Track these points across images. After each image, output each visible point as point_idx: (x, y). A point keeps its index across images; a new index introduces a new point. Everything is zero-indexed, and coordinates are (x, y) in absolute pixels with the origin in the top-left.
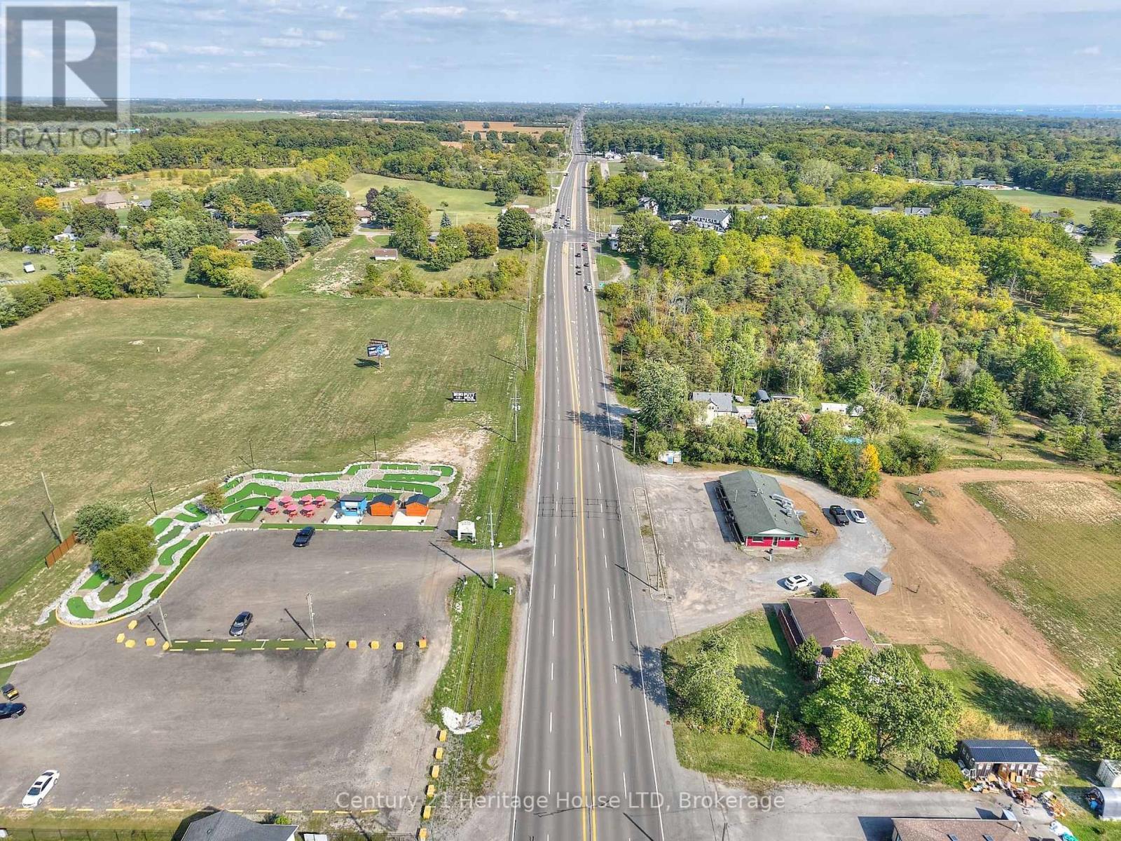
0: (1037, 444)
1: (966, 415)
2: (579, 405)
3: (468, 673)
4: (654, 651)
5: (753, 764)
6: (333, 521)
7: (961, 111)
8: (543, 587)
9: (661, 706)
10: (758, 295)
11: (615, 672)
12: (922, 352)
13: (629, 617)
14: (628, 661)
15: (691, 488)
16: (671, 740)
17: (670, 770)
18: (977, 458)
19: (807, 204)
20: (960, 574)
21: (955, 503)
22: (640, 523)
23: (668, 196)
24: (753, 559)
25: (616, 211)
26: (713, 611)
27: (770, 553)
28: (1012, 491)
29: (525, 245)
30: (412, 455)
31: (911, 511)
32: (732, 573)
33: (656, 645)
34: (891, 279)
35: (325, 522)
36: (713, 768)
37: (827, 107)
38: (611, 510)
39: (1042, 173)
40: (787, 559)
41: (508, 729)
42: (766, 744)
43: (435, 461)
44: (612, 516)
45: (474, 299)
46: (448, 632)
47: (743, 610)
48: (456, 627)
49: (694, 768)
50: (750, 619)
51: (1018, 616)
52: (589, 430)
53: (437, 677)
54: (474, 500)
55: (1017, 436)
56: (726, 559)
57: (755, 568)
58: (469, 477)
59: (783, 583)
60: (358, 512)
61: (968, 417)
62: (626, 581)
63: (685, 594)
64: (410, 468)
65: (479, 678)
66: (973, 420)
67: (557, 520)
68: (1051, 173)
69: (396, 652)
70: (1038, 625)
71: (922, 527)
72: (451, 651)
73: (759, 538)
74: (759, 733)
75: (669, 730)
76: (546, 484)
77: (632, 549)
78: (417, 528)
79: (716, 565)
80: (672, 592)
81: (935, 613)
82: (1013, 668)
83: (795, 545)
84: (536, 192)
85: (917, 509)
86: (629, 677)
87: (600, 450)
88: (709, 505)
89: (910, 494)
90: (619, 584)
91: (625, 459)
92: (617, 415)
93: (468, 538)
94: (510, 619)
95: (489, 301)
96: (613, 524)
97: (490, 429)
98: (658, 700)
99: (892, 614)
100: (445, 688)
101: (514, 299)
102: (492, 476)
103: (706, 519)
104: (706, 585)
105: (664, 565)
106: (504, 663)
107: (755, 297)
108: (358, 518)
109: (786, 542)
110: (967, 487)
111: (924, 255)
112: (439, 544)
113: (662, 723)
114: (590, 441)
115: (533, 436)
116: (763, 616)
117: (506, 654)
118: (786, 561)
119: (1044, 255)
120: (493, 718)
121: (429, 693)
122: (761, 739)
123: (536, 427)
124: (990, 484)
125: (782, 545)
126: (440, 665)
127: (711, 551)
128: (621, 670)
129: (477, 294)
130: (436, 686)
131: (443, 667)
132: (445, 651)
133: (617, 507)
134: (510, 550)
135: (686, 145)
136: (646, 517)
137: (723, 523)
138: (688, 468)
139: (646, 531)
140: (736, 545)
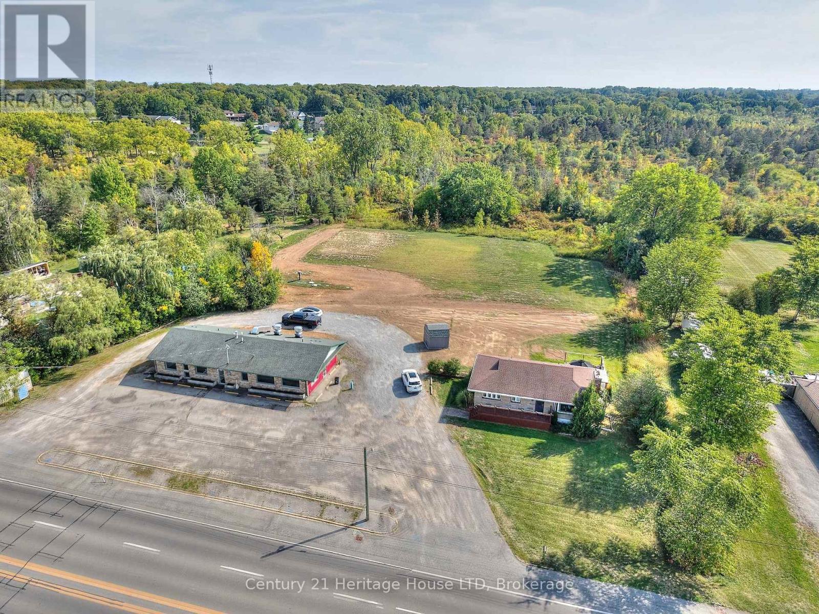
15: (117, 401)
20: (429, 304)
22: (157, 486)
27: (336, 383)
28: (333, 250)
31: (322, 292)
40: (356, 376)
44: (96, 518)
71: (349, 294)
81: (485, 331)
89: (292, 282)
96: (120, 523)
136: (144, 472)
137: (237, 399)
138: (60, 388)
139: (188, 483)
140: (300, 404)
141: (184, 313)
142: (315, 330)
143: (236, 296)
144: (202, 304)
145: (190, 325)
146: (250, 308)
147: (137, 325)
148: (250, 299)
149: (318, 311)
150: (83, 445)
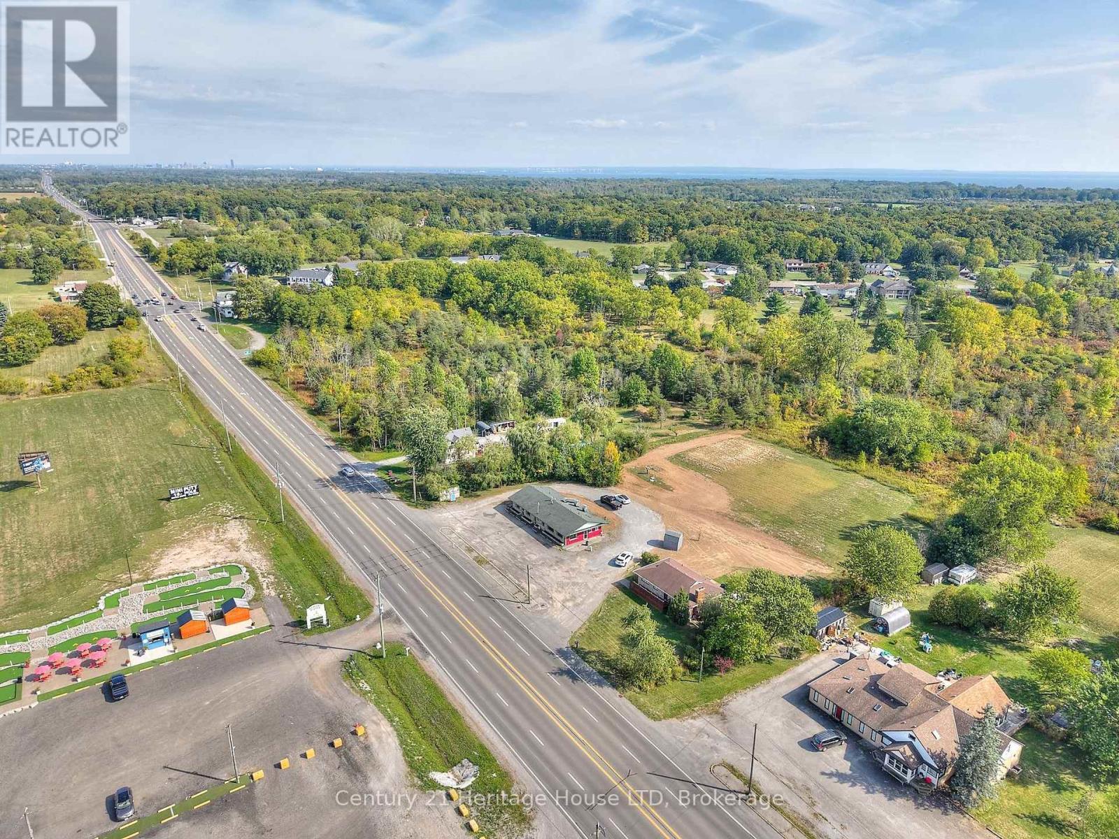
0: (687, 420)
1: (631, 409)
2: (322, 472)
3: (424, 737)
4: (566, 650)
5: (698, 696)
6: (135, 661)
7: (442, 172)
8: (430, 636)
9: (605, 688)
10: (410, 343)
11: (552, 677)
12: (584, 367)
13: (527, 633)
14: (555, 667)
15: (486, 515)
16: (633, 707)
17: (650, 727)
18: (661, 438)
19: (389, 259)
20: (712, 519)
21: (673, 473)
22: (470, 557)
23: (260, 259)
24: (578, 554)
25: (196, 279)
26: (582, 603)
27: (586, 545)
28: (699, 455)
29: (121, 324)
30: (174, 566)
31: (651, 486)
32: (573, 570)
33: (565, 645)
34: (508, 316)
35: (129, 665)
36: (676, 711)
37: (320, 169)
38: (436, 554)
39: (554, 222)
40: (601, 546)
41: (507, 760)
42: (693, 679)
43: (208, 564)
44: (441, 558)
45: (99, 390)
46: (373, 711)
47: (602, 594)
48: (377, 704)
49: (664, 718)
50: (613, 598)
51: (762, 534)
52: (352, 491)
53: (400, 753)
54: (288, 588)
55: (672, 418)
56: (559, 561)
57: (585, 560)
58: (263, 568)
59: (614, 563)
60: (166, 640)
61: (634, 411)
62: (499, 607)
63: (551, 598)
64: (185, 579)
65: (438, 736)
66: (638, 413)
67: (393, 577)
68: (561, 223)
69: (338, 750)
70: (777, 537)
71: (666, 495)
72: (392, 725)
73: (574, 536)
74: (684, 674)
75: (625, 700)
76: (353, 549)
77: (482, 579)
78: (249, 633)
79: (556, 568)
80: (541, 600)
81: (719, 550)
82: (785, 568)
83: (599, 533)
84: (81, 265)
85: (654, 483)
86: (565, 677)
87: (378, 505)
88: (511, 524)
89: (641, 473)
90: (495, 610)
91: (409, 508)
92: (367, 471)
93: (317, 623)
94: (426, 675)
95: (121, 389)
96: (447, 563)
97: (241, 517)
98: (600, 683)
99: (696, 560)
100: (416, 758)
101: (150, 381)
102: (286, 561)
103: (520, 536)
104: (562, 586)
105: (517, 582)
106: (454, 712)
107: (408, 345)
108: (170, 647)
109: (595, 532)
110: (671, 459)
111: (529, 294)
112: (287, 639)
113: (618, 699)
114: (362, 500)
115: (299, 512)
116: (620, 593)
117: (450, 704)
118: (602, 547)
119: (609, 284)
120: (484, 759)
121: (404, 768)
122: (687, 678)
123: (294, 501)
124: (684, 453)
125: (590, 536)
126: (392, 741)
127: (543, 559)
128: (555, 674)
129: (100, 383)
130: (405, 760)
131: (398, 742)
132: (385, 727)
133: (439, 550)
134: (371, 619)
135: (226, 208)
136: (470, 550)
137: (534, 534)
138: (470, 500)
139: (480, 561)
140: (558, 547)
141: (553, 477)
142: (615, 512)
143: (587, 474)
144: (564, 474)
145: (557, 487)
146: (594, 485)
147: (523, 477)
148: (595, 478)
149: (627, 499)
150: (459, 530)
